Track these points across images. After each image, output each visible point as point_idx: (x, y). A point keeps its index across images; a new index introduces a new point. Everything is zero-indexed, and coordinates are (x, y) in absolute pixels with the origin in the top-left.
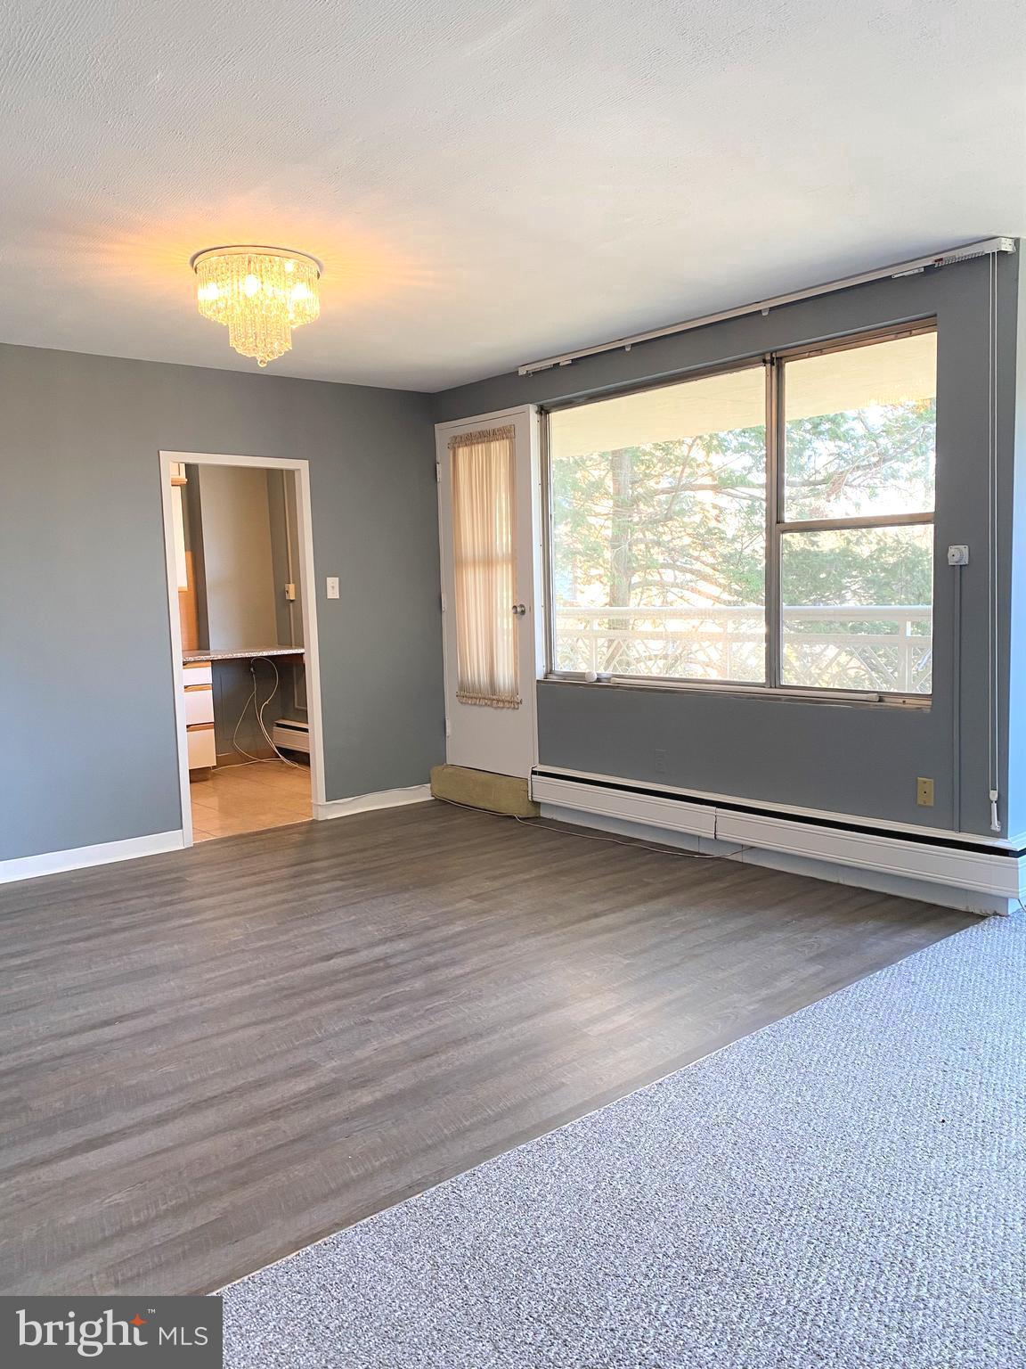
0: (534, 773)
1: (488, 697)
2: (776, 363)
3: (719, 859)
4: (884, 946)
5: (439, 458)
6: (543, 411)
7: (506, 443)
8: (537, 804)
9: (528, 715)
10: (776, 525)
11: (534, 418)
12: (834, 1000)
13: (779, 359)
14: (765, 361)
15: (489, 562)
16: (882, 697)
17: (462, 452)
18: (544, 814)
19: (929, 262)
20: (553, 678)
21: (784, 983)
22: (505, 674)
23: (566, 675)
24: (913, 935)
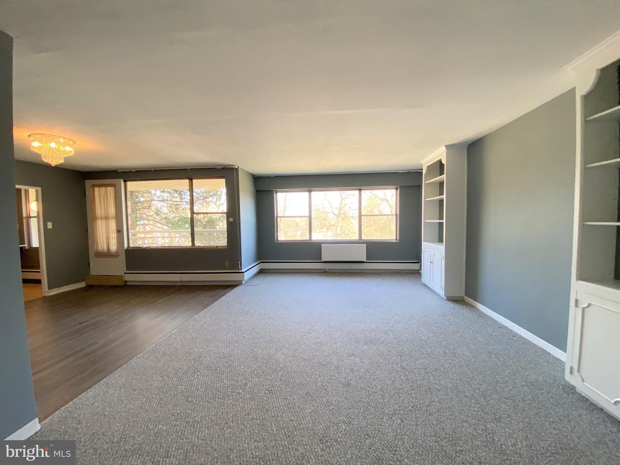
0: (125, 273)
1: (108, 254)
2: (191, 180)
3: (181, 285)
4: (223, 293)
5: (86, 189)
6: (125, 181)
7: (113, 188)
8: (126, 282)
9: (122, 258)
10: (192, 213)
11: (122, 183)
12: (216, 302)
13: (192, 179)
14: (188, 179)
15: (107, 218)
16: (217, 247)
17: (96, 189)
18: (128, 284)
19: (223, 167)
20: (129, 248)
21: (206, 302)
22: (114, 247)
23: (133, 247)
24: (228, 290)
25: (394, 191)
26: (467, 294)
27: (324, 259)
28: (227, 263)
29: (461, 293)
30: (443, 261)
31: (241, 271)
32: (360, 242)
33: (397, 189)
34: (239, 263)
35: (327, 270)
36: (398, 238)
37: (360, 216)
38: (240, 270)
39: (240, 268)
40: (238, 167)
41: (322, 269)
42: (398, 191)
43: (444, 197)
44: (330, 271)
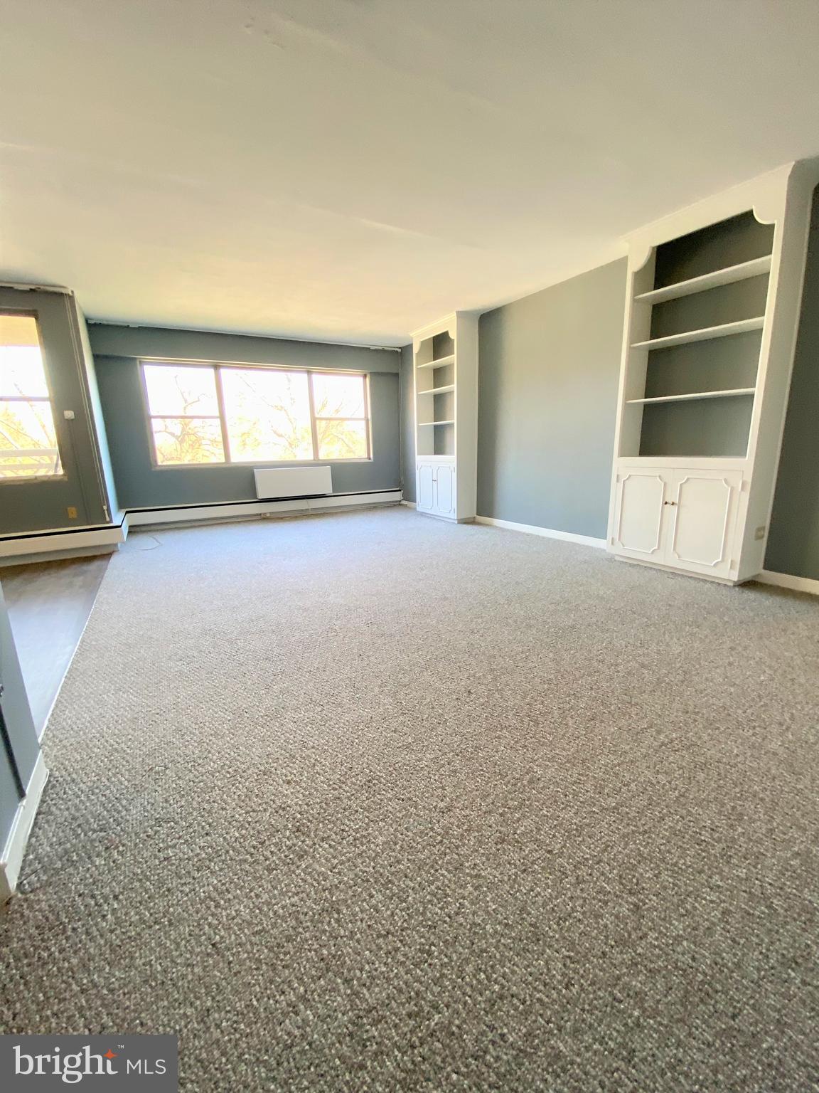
19: (33, 287)
25: (361, 379)
26: (479, 513)
27: (261, 496)
28: (73, 512)
29: (472, 512)
30: (455, 475)
31: (111, 525)
32: (317, 463)
33: (365, 376)
34: (105, 508)
35: (268, 515)
36: (372, 456)
37: (314, 421)
38: (108, 523)
39: (108, 519)
40: (72, 292)
41: (257, 515)
42: (368, 379)
43: (454, 387)
44: (273, 516)
